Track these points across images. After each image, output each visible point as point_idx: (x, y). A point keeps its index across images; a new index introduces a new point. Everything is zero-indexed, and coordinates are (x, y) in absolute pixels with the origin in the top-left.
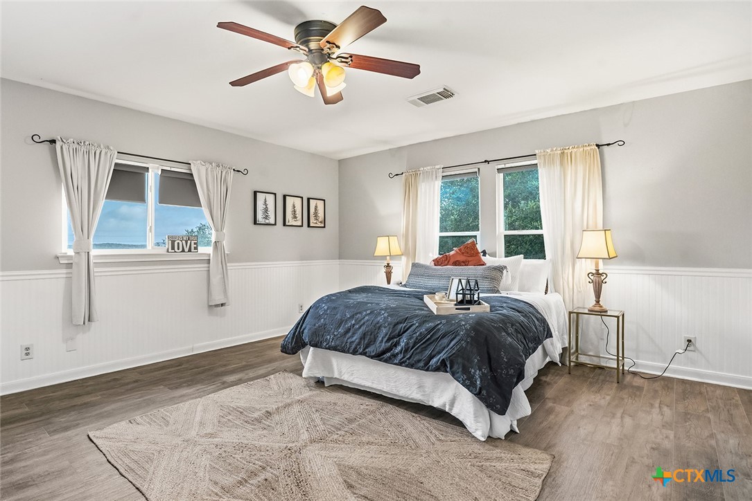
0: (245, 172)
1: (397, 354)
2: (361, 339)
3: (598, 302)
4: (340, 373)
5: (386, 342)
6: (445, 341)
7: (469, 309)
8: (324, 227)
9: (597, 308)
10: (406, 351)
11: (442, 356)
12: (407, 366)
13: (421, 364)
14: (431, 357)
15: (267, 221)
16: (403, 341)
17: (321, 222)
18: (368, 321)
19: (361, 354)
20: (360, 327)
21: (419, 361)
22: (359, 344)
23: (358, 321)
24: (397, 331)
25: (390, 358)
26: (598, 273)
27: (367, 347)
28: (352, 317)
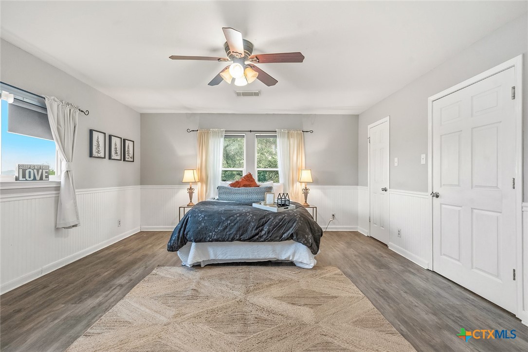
0: (87, 113)
1: (263, 235)
2: (237, 231)
3: (306, 202)
4: (215, 255)
5: (255, 230)
6: (290, 224)
7: (288, 208)
8: (133, 161)
9: (306, 205)
10: (269, 233)
11: (290, 232)
12: (269, 241)
13: (278, 238)
14: (283, 233)
15: (99, 155)
16: (266, 228)
17: (131, 158)
18: (240, 220)
19: (237, 240)
20: (235, 224)
21: (277, 237)
22: (236, 234)
23: (232, 221)
24: (262, 223)
25: (257, 239)
26: (306, 189)
27: (241, 235)
28: (227, 219)
